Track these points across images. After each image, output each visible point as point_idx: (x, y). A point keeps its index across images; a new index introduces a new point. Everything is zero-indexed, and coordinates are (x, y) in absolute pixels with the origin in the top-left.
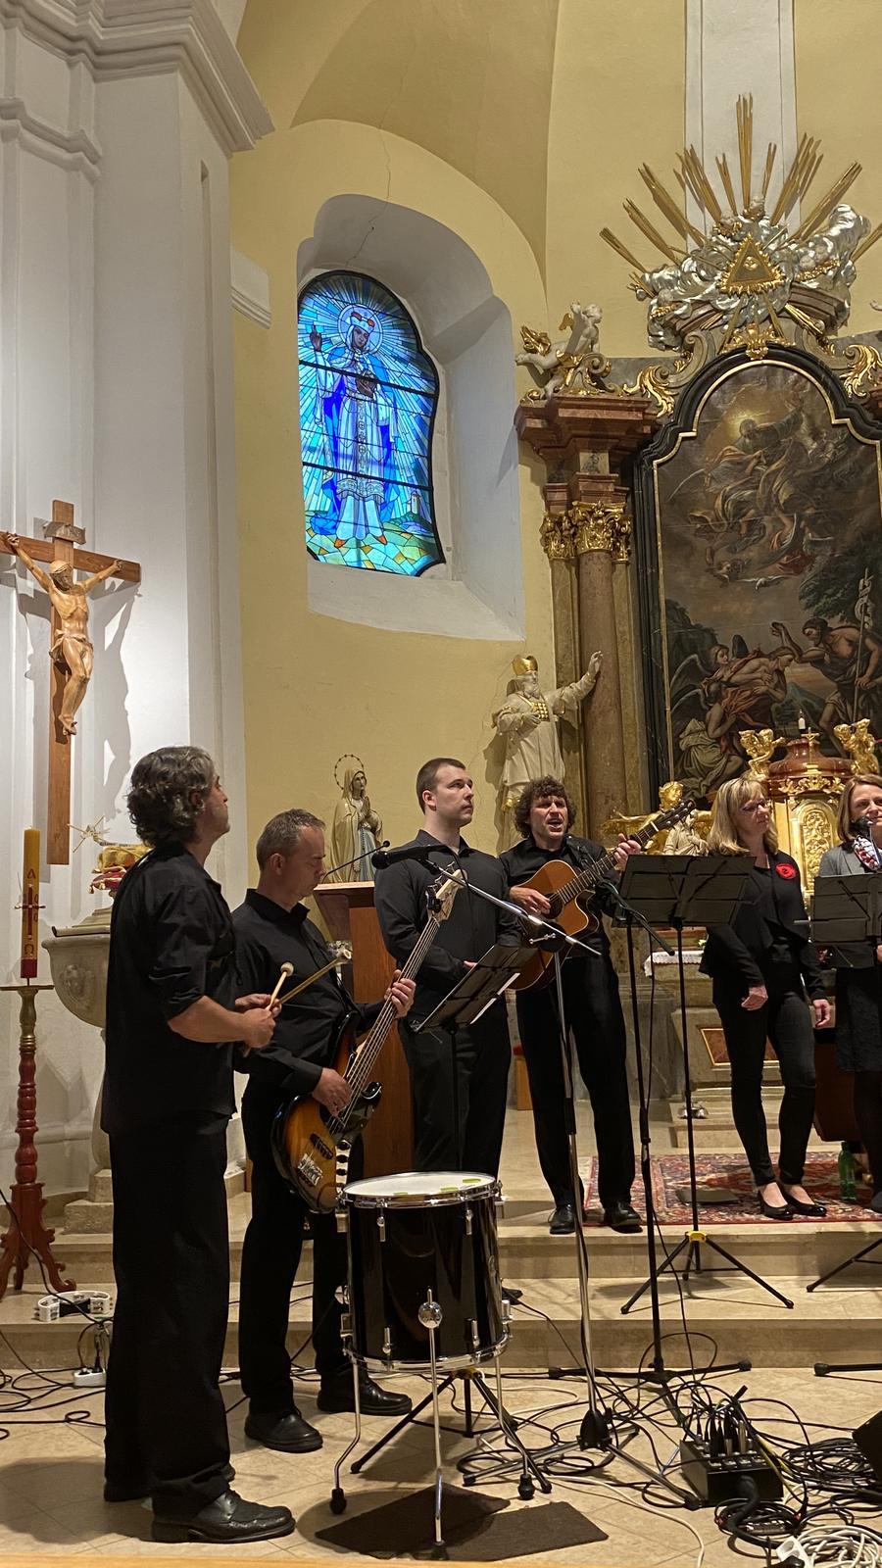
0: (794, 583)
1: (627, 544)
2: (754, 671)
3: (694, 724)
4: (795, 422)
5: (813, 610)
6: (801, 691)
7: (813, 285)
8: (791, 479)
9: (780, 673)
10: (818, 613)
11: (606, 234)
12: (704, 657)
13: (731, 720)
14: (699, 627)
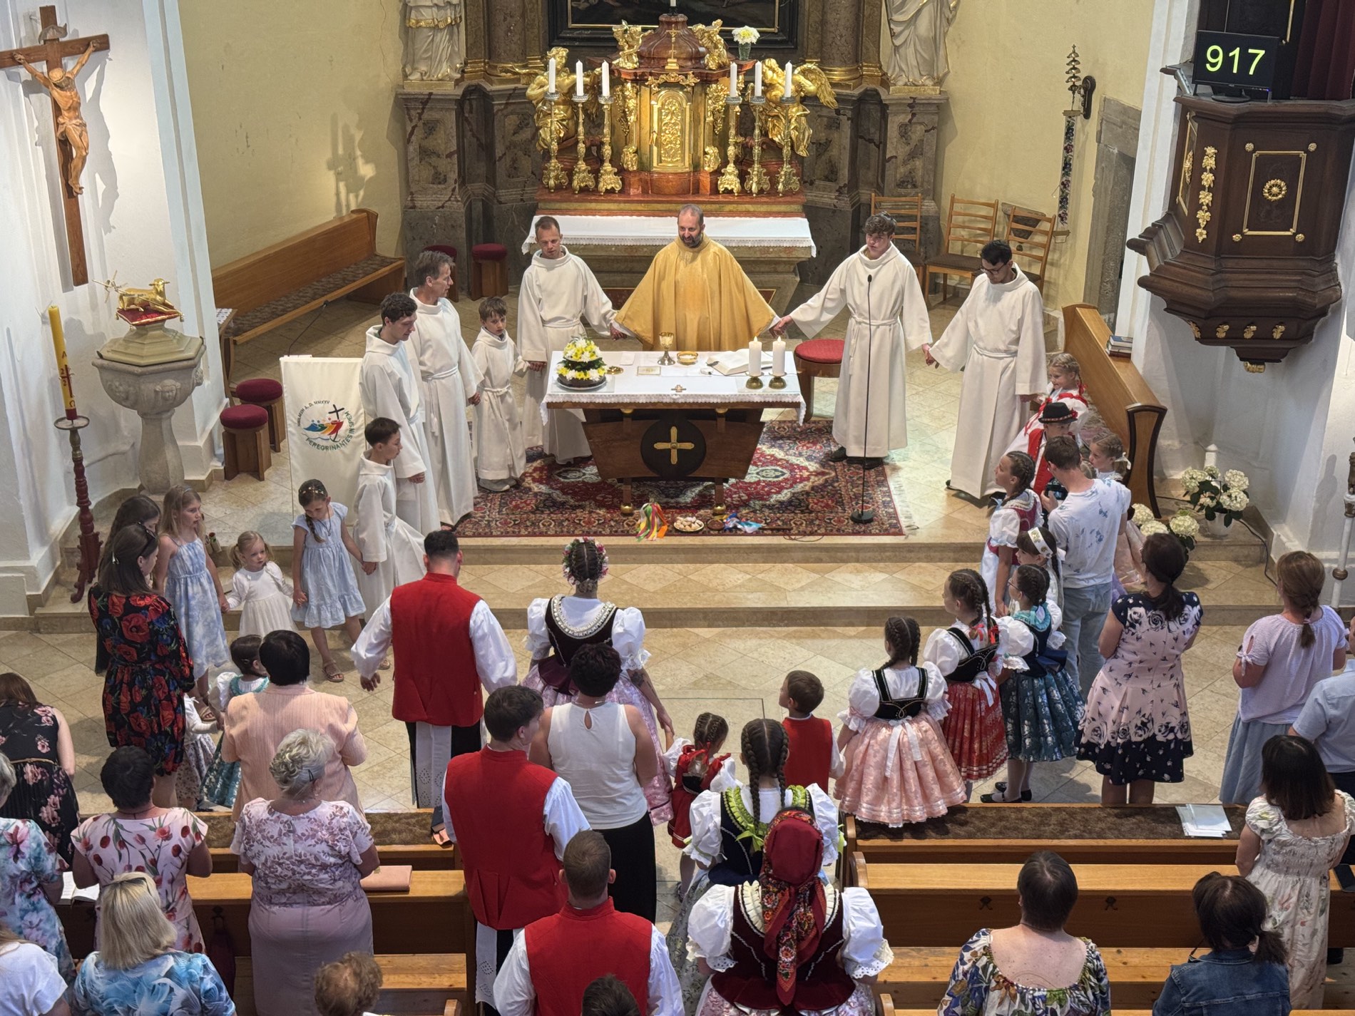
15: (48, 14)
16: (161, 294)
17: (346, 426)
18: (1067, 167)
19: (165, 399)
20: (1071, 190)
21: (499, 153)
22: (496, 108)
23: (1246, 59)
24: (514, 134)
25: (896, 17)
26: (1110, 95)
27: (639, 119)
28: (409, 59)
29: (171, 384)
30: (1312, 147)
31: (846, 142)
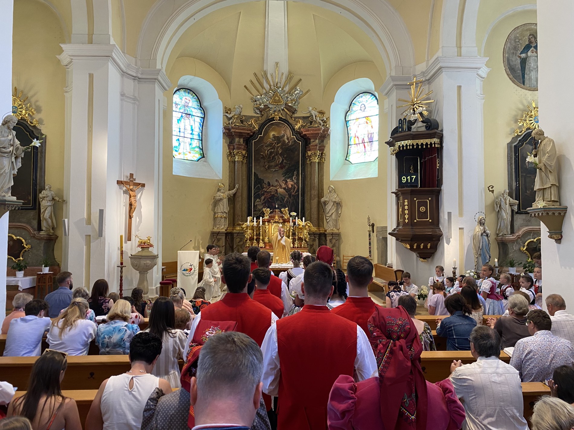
0: (281, 171)
1: (246, 158)
2: (271, 189)
3: (258, 200)
4: (284, 136)
5: (284, 177)
6: (281, 195)
7: (290, 105)
8: (281, 148)
9: (277, 190)
10: (285, 178)
11: (245, 86)
12: (261, 185)
13: (266, 200)
14: (260, 179)
15: (132, 175)
16: (149, 240)
17: (193, 269)
18: (370, 243)
19: (146, 265)
20: (372, 249)
21: (235, 246)
22: (234, 236)
23: (411, 179)
24: (239, 243)
25: (327, 215)
26: (378, 226)
27: (269, 231)
28: (215, 225)
29: (148, 262)
30: (430, 199)
31: (317, 244)
